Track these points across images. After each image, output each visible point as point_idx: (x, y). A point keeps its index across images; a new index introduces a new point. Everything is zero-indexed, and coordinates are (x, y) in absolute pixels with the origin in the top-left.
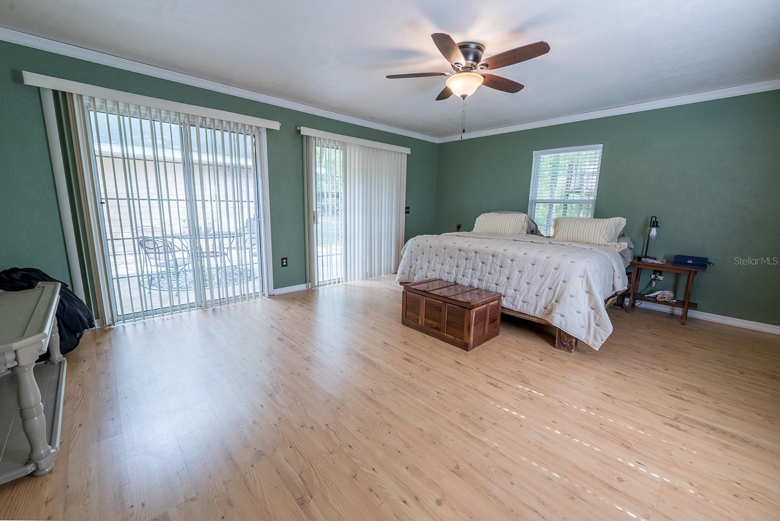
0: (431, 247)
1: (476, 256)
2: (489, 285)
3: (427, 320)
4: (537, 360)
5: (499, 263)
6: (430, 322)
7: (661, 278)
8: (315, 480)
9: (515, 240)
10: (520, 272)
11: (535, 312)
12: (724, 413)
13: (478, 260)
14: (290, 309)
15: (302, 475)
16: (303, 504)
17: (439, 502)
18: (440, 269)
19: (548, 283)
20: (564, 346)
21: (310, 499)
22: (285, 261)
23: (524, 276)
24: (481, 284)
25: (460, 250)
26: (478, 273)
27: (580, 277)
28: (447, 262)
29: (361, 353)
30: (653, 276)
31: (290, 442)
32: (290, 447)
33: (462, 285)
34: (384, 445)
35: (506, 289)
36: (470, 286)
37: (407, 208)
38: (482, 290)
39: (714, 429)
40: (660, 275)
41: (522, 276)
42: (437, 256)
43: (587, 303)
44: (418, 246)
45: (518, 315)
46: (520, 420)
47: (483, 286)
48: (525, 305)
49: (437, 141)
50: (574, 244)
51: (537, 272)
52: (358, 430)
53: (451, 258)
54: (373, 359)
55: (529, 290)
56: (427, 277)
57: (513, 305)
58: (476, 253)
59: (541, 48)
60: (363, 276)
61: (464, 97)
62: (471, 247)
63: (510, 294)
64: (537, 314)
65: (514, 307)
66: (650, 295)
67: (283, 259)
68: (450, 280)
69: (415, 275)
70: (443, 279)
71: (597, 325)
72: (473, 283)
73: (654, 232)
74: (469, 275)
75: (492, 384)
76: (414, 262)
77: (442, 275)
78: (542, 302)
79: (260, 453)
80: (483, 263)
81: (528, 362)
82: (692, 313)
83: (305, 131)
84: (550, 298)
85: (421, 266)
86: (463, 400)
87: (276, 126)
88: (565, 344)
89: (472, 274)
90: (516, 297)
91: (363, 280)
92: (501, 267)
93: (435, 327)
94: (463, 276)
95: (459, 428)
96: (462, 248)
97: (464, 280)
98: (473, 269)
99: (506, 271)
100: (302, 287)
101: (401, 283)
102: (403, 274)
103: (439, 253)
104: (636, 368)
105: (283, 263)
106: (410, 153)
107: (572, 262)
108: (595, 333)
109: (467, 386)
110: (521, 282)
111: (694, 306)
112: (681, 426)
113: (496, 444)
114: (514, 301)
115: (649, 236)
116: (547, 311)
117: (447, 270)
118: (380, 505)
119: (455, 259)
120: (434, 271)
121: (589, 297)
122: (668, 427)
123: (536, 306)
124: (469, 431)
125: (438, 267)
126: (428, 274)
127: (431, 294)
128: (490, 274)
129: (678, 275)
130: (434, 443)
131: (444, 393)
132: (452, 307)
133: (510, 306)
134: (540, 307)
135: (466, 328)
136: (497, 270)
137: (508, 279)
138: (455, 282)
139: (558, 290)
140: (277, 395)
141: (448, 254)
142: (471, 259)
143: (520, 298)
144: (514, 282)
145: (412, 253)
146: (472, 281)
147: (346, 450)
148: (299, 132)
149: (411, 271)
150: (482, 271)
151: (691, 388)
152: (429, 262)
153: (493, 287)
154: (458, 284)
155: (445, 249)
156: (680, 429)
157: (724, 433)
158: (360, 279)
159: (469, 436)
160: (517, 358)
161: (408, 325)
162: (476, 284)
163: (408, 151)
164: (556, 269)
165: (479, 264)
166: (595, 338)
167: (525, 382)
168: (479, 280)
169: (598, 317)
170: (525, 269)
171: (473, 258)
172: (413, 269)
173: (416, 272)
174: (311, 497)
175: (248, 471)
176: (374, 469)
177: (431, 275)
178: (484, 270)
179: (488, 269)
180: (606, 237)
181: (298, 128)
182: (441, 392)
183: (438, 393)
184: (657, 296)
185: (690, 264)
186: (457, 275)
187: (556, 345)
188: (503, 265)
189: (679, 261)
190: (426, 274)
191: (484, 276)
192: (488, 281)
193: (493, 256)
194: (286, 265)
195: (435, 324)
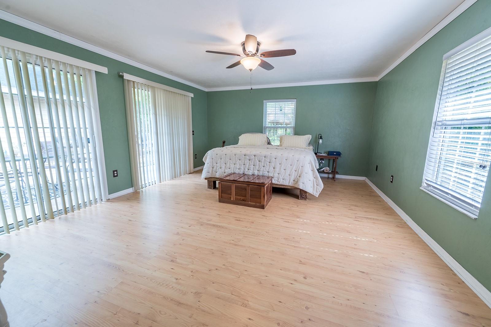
0: (226, 155)
1: (255, 158)
2: (264, 173)
3: (236, 197)
4: (296, 206)
5: (268, 161)
6: (239, 197)
7: (323, 162)
8: (242, 293)
9: (268, 148)
10: (280, 164)
11: (289, 184)
12: (366, 212)
13: (256, 160)
14: (133, 207)
15: (233, 294)
16: (246, 306)
17: (305, 278)
18: (233, 167)
19: (294, 168)
20: (303, 198)
21: (247, 302)
22: (116, 172)
23: (282, 166)
24: (260, 172)
25: (245, 155)
26: (257, 167)
27: (308, 163)
28: (237, 163)
29: (207, 222)
30: (320, 161)
31: (211, 281)
32: (213, 283)
33: (248, 175)
34: (262, 264)
35: (274, 174)
36: (253, 174)
37: (193, 131)
38: (260, 176)
39: (367, 218)
40: (323, 161)
41: (281, 166)
42: (230, 159)
43: (312, 175)
44: (217, 155)
45: (280, 187)
46: (308, 234)
47: (261, 174)
48: (284, 180)
49: (206, 90)
50: (297, 149)
51: (289, 163)
52: (243, 262)
53: (240, 160)
54: (219, 224)
55: (285, 173)
56: (225, 173)
57: (278, 181)
58: (255, 156)
59: (292, 52)
60: (170, 177)
61: (251, 70)
62: (251, 153)
63: (276, 176)
64: (290, 184)
65: (279, 183)
66: (321, 170)
67: (114, 171)
68: (240, 173)
69: (217, 172)
70: (236, 172)
71: (317, 185)
72: (254, 173)
73: (321, 141)
74: (252, 169)
75: (286, 222)
76: (215, 164)
77: (235, 170)
78: (292, 178)
79: (197, 293)
80: (259, 161)
81: (293, 208)
82: (337, 176)
83: (127, 76)
84: (296, 175)
85: (221, 166)
86: (280, 232)
87: (104, 70)
88: (303, 197)
89: (254, 168)
90: (279, 177)
91: (170, 180)
92: (270, 162)
93: (242, 200)
94: (248, 170)
95: (288, 245)
96: (246, 154)
97: (250, 171)
98: (254, 165)
99: (273, 165)
100: (130, 190)
101: (206, 179)
102: (208, 172)
103: (232, 158)
104: (332, 202)
105: (114, 174)
106: (193, 97)
107: (305, 157)
108: (316, 189)
109: (276, 225)
110: (281, 169)
111: (337, 173)
112: (359, 220)
113: (308, 247)
114: (278, 179)
115: (319, 143)
116: (295, 182)
117: (238, 167)
118: (283, 290)
119: (242, 161)
120: (229, 168)
121: (313, 172)
122: (355, 221)
123: (290, 180)
124: (293, 245)
125: (232, 166)
126: (226, 170)
127: (238, 181)
128: (264, 167)
129: (329, 159)
130: (283, 255)
131: (269, 231)
132: (252, 187)
133: (276, 183)
134: (292, 181)
135: (262, 197)
136: (268, 164)
137: (274, 168)
138: (243, 174)
139: (299, 171)
140: (177, 260)
141: (238, 158)
142: (252, 160)
143: (281, 178)
144: (277, 170)
145: (213, 159)
146: (254, 172)
147: (246, 273)
148: (122, 77)
149: (213, 170)
150: (259, 166)
151: (353, 205)
152: (225, 164)
153: (266, 174)
154: (246, 174)
155: (235, 155)
156: (359, 221)
157: (371, 218)
158: (169, 180)
159: (295, 247)
160: (287, 207)
161: (223, 202)
162: (256, 173)
163: (192, 95)
164: (297, 161)
165: (257, 163)
166: (317, 191)
167: (298, 217)
168: (258, 171)
169: (317, 181)
170: (282, 163)
171: (253, 159)
172: (214, 169)
173: (217, 170)
174: (247, 301)
175: (199, 305)
176: (267, 276)
177: (228, 171)
178: (260, 165)
179: (263, 164)
180: (305, 144)
181: (121, 74)
182: (268, 231)
183: (267, 232)
184: (324, 170)
185: (335, 155)
186: (244, 169)
187: (299, 198)
188: (271, 162)
189: (330, 153)
190: (225, 170)
191: (261, 168)
192: (263, 171)
193: (265, 157)
194: (117, 176)
195: (242, 198)
